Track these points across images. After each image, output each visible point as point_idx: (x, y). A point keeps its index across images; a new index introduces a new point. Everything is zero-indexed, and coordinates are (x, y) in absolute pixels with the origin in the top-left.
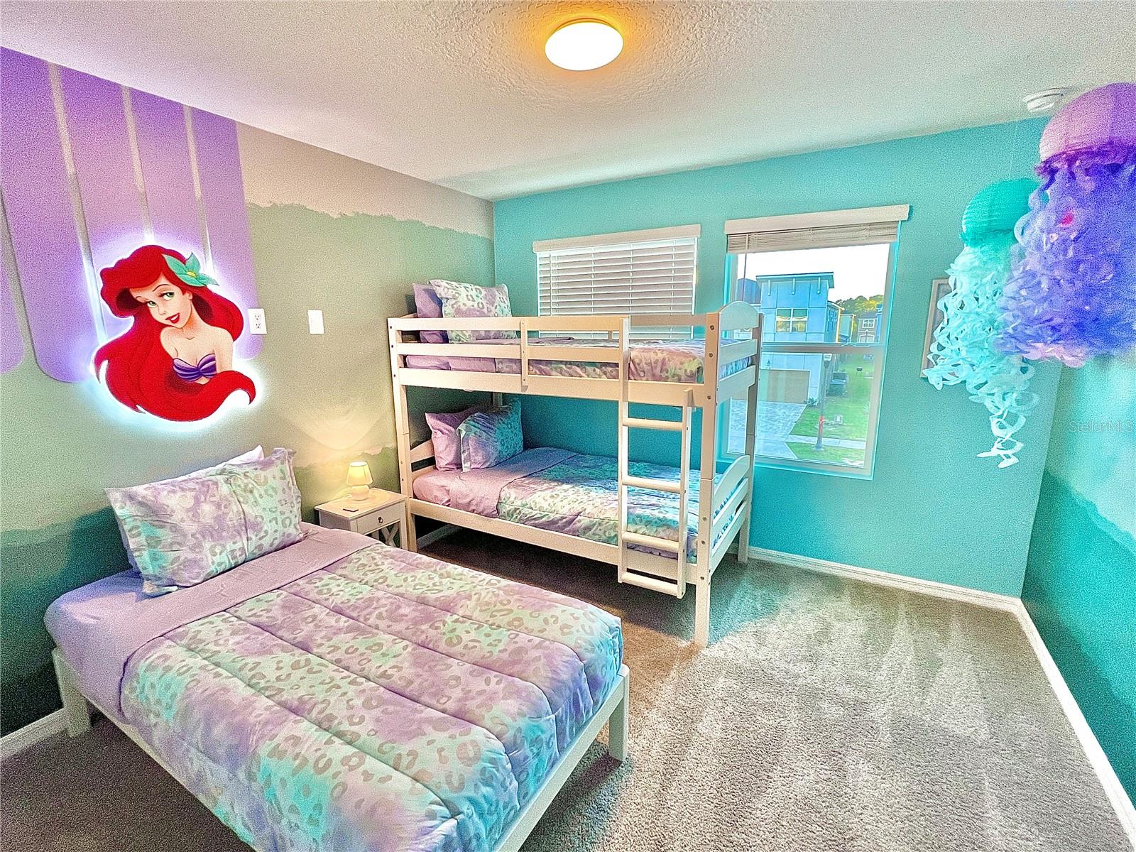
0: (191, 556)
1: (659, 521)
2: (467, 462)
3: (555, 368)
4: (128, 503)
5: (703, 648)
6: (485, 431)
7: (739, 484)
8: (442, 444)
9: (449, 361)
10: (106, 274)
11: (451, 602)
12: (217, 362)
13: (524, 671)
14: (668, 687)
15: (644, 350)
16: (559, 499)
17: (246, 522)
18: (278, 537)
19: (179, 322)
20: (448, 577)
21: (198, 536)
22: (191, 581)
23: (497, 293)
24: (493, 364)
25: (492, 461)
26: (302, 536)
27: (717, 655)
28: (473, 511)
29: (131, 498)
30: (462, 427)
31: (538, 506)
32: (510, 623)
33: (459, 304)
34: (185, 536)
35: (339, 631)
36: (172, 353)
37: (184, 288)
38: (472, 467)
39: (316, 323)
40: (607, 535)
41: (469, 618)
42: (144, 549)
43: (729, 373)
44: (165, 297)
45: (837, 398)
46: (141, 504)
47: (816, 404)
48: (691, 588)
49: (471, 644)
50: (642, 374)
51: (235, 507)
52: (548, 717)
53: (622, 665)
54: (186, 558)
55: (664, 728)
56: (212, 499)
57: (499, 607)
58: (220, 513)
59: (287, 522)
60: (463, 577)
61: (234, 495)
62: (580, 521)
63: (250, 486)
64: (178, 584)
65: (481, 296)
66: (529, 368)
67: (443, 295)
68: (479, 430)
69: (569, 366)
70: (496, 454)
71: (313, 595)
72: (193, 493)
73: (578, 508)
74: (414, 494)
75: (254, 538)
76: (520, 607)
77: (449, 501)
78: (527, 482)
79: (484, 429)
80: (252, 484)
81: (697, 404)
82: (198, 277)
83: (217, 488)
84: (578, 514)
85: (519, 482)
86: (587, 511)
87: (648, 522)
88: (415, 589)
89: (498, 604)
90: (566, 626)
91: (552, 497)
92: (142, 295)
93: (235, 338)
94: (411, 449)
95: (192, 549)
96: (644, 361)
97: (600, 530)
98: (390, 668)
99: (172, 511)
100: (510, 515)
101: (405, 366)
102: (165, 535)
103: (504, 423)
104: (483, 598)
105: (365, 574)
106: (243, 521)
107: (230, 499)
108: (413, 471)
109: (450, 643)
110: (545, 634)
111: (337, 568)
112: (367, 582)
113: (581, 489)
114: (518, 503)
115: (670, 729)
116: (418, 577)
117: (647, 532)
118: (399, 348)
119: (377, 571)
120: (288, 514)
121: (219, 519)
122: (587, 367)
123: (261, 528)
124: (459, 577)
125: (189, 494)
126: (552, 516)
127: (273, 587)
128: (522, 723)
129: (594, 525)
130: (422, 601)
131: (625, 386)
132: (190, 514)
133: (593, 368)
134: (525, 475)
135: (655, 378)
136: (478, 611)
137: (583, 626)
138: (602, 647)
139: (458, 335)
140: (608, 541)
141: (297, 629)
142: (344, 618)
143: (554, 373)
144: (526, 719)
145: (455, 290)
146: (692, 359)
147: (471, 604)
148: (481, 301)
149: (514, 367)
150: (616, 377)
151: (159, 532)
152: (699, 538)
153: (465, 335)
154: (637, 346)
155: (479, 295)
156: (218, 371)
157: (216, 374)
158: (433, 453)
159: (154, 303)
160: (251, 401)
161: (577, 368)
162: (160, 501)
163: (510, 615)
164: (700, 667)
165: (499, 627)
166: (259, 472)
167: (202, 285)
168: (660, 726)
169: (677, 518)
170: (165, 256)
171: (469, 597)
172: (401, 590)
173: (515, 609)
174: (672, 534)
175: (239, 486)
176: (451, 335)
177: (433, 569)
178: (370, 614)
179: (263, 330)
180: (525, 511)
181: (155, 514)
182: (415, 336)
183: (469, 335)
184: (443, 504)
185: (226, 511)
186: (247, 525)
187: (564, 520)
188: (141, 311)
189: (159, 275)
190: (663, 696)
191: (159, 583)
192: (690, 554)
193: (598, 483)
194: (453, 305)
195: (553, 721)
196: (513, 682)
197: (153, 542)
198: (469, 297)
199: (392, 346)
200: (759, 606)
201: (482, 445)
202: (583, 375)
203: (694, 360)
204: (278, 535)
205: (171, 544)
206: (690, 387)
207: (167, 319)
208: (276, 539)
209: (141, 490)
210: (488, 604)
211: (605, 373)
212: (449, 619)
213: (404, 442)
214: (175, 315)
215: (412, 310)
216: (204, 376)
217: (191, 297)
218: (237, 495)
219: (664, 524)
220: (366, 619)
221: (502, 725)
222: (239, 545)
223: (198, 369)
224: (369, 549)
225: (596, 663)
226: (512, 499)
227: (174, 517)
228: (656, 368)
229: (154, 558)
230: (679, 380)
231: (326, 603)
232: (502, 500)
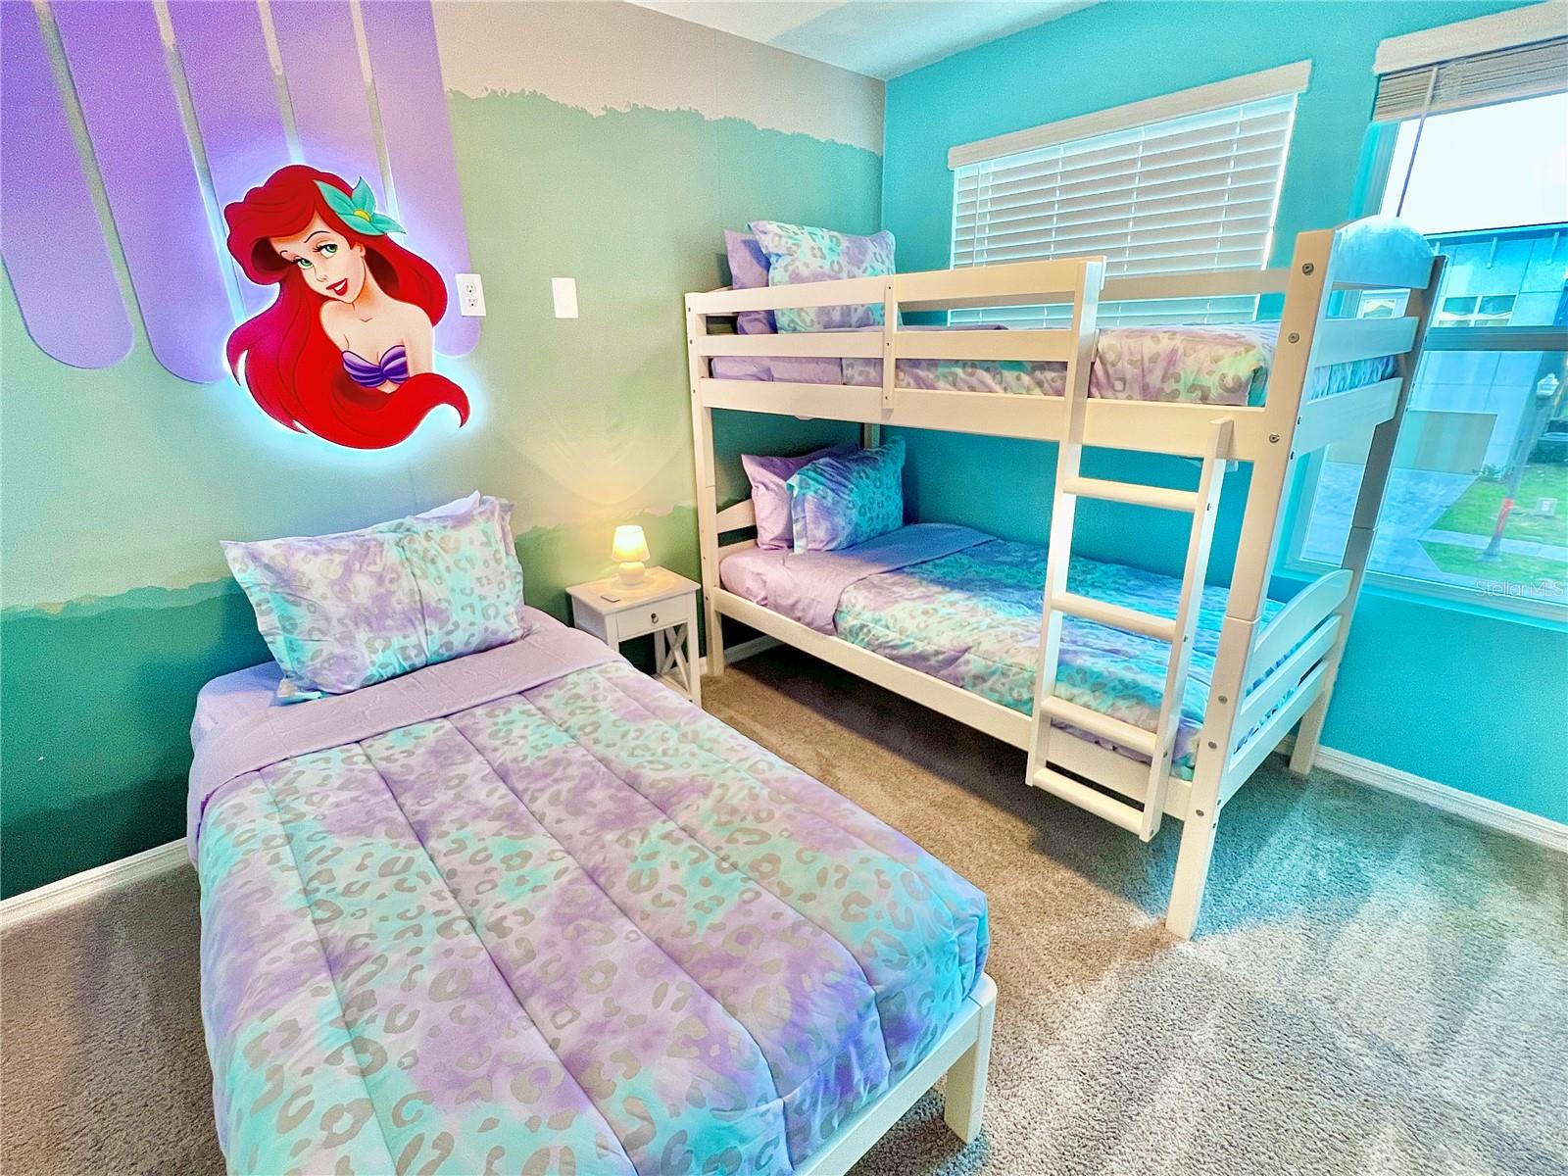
0: (338, 650)
1: (1120, 687)
2: (802, 538)
3: (945, 376)
4: (251, 565)
5: (1181, 939)
6: (833, 490)
7: (1317, 628)
8: (767, 509)
9: (772, 364)
10: (232, 213)
11: (675, 795)
12: (409, 359)
13: (735, 990)
14: (1093, 1005)
15: (1130, 334)
16: (936, 618)
17: (422, 607)
18: (476, 633)
19: (347, 294)
20: (694, 742)
21: (347, 621)
22: (340, 685)
23: (870, 245)
24: (838, 369)
25: (842, 538)
26: (519, 633)
27: (1212, 962)
28: (799, 619)
29: (255, 558)
30: (794, 480)
31: (899, 626)
32: (755, 866)
33: (797, 263)
34: (328, 620)
35: (481, 813)
36: (342, 345)
37: (353, 237)
38: (810, 547)
39: (565, 299)
40: (1015, 694)
41: (692, 835)
42: (279, 634)
43: (1334, 387)
44: (324, 251)
45: (1551, 469)
46: (267, 567)
47: (1500, 476)
48: (1170, 827)
49: (668, 896)
50: (1119, 385)
51: (406, 584)
52: (763, 1108)
53: (984, 975)
54: (331, 653)
55: (1068, 1093)
56: (371, 568)
57: (750, 822)
58: (382, 590)
59: (492, 611)
60: (716, 746)
61: (407, 564)
62: (967, 662)
63: (433, 552)
64: (322, 689)
65: (839, 250)
66: (897, 376)
67: (774, 250)
68: (822, 487)
69: (970, 370)
70: (849, 529)
71: (482, 739)
72: (345, 557)
73: (969, 641)
74: (721, 581)
75: (435, 630)
76: (785, 834)
77: (766, 598)
78: (890, 581)
79: (834, 486)
80: (436, 550)
81: (1242, 453)
82: (373, 220)
83: (381, 552)
84: (966, 650)
85: (876, 579)
86: (983, 647)
87: (1098, 684)
88: (632, 755)
89: (750, 818)
90: (858, 899)
91: (925, 612)
92: (289, 248)
93: (434, 321)
94: (718, 512)
95: (340, 640)
96: (1126, 356)
97: (1003, 684)
98: (514, 914)
99: (310, 581)
100: (853, 634)
101: (711, 375)
102: (300, 613)
103: (868, 477)
104: (730, 799)
105: (572, 713)
106: (419, 604)
107: (400, 569)
108: (720, 546)
109: (634, 886)
110: (809, 908)
111: (540, 694)
112: (569, 727)
113: (981, 605)
114: (867, 617)
115: (1079, 1101)
116: (648, 732)
117: (1093, 703)
118: (704, 344)
119: (591, 711)
120: (492, 599)
121: (380, 599)
122: (1006, 373)
123: (448, 618)
124: (707, 745)
125: (338, 558)
126: (920, 647)
127: (435, 715)
128: (692, 1121)
129: (993, 673)
130: (632, 783)
131: (1078, 411)
132: (337, 588)
133: (1016, 373)
134: (886, 569)
135: (1148, 393)
136: (711, 823)
137: (892, 906)
138: (926, 957)
139: (792, 321)
140: (1017, 705)
141: (426, 797)
142: (503, 789)
143: (941, 384)
144: (705, 1112)
145: (790, 237)
146: (1242, 349)
147: (706, 804)
148: (836, 258)
149: (873, 373)
150: (1059, 393)
151: (294, 611)
152: (1204, 732)
153: (803, 321)
154: (1112, 327)
155: (835, 248)
156: (411, 373)
157: (408, 378)
158: (754, 520)
159: (307, 261)
160: (463, 422)
161: (984, 373)
162: (292, 566)
163: (762, 846)
164: (1170, 979)
165: (734, 866)
166: (449, 532)
167: (380, 234)
168: (1060, 1088)
169: (1161, 686)
170: (320, 184)
171: (706, 792)
172: (610, 754)
173: (775, 835)
174: (1144, 717)
175: (416, 551)
176: (781, 321)
177: (675, 722)
178: (541, 790)
179: (480, 310)
180: (878, 631)
181: (286, 583)
182: (729, 324)
183: (812, 321)
184: (758, 603)
185: (393, 587)
186: (424, 611)
187: (941, 657)
188: (287, 272)
189: (313, 214)
190: (1079, 1023)
191: (300, 683)
192: (1180, 761)
193: (1017, 595)
194: (786, 266)
195: (776, 1116)
196: (706, 1010)
197: (288, 625)
198: (816, 251)
199: (691, 342)
200: (1322, 874)
201: (826, 512)
202: (997, 387)
203: (1247, 351)
204: (476, 630)
205: (310, 632)
206: (1227, 413)
207: (328, 288)
208: (473, 635)
209: (268, 548)
210: (734, 811)
211: (1040, 384)
212: (658, 827)
213: (708, 499)
214: (342, 282)
215: (727, 281)
216: (391, 380)
217: (364, 253)
218: (411, 564)
219: (1132, 692)
220: (533, 799)
221: (644, 1119)
222: (412, 640)
223: (378, 369)
224: (597, 669)
225: (907, 991)
226: (858, 608)
227: (313, 591)
228: (1151, 371)
229: (292, 649)
230: (1204, 399)
231: (491, 756)
232: (843, 608)
